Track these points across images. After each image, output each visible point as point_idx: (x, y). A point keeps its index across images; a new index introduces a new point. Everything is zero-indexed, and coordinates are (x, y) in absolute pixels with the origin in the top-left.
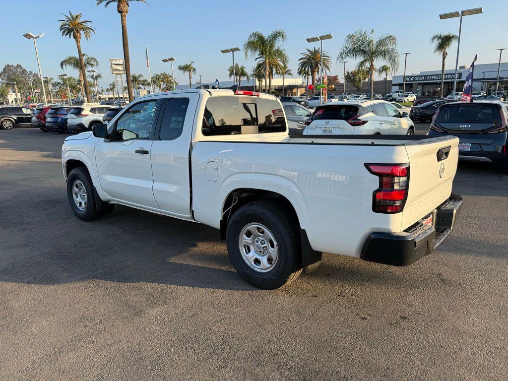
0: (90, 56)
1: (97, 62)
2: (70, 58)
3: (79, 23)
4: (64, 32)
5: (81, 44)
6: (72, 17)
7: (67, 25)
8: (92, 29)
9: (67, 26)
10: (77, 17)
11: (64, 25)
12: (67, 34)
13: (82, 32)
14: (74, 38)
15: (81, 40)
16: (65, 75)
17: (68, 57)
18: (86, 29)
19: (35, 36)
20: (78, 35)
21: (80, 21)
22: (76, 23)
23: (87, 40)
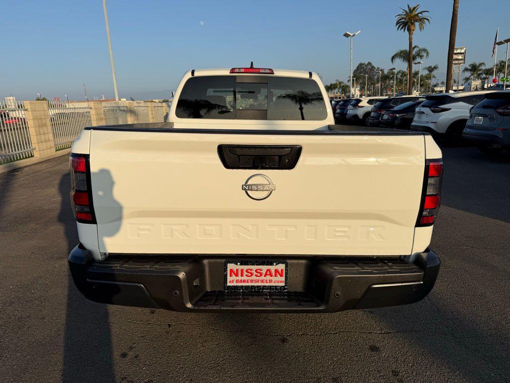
0: (421, 47)
1: (427, 53)
2: (402, 52)
3: (415, 15)
4: (399, 27)
5: (413, 36)
6: (410, 10)
7: (403, 18)
8: (428, 20)
9: (403, 20)
10: (414, 8)
11: (401, 20)
12: (402, 28)
13: (417, 24)
14: (408, 31)
15: (414, 32)
16: (394, 69)
17: (399, 51)
18: (421, 20)
19: (351, 35)
20: (412, 28)
21: (416, 13)
22: (413, 14)
23: (421, 30)
